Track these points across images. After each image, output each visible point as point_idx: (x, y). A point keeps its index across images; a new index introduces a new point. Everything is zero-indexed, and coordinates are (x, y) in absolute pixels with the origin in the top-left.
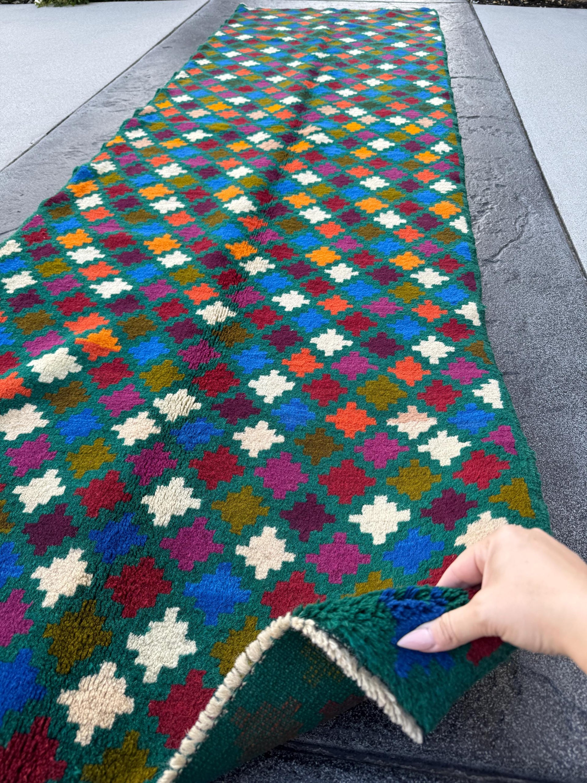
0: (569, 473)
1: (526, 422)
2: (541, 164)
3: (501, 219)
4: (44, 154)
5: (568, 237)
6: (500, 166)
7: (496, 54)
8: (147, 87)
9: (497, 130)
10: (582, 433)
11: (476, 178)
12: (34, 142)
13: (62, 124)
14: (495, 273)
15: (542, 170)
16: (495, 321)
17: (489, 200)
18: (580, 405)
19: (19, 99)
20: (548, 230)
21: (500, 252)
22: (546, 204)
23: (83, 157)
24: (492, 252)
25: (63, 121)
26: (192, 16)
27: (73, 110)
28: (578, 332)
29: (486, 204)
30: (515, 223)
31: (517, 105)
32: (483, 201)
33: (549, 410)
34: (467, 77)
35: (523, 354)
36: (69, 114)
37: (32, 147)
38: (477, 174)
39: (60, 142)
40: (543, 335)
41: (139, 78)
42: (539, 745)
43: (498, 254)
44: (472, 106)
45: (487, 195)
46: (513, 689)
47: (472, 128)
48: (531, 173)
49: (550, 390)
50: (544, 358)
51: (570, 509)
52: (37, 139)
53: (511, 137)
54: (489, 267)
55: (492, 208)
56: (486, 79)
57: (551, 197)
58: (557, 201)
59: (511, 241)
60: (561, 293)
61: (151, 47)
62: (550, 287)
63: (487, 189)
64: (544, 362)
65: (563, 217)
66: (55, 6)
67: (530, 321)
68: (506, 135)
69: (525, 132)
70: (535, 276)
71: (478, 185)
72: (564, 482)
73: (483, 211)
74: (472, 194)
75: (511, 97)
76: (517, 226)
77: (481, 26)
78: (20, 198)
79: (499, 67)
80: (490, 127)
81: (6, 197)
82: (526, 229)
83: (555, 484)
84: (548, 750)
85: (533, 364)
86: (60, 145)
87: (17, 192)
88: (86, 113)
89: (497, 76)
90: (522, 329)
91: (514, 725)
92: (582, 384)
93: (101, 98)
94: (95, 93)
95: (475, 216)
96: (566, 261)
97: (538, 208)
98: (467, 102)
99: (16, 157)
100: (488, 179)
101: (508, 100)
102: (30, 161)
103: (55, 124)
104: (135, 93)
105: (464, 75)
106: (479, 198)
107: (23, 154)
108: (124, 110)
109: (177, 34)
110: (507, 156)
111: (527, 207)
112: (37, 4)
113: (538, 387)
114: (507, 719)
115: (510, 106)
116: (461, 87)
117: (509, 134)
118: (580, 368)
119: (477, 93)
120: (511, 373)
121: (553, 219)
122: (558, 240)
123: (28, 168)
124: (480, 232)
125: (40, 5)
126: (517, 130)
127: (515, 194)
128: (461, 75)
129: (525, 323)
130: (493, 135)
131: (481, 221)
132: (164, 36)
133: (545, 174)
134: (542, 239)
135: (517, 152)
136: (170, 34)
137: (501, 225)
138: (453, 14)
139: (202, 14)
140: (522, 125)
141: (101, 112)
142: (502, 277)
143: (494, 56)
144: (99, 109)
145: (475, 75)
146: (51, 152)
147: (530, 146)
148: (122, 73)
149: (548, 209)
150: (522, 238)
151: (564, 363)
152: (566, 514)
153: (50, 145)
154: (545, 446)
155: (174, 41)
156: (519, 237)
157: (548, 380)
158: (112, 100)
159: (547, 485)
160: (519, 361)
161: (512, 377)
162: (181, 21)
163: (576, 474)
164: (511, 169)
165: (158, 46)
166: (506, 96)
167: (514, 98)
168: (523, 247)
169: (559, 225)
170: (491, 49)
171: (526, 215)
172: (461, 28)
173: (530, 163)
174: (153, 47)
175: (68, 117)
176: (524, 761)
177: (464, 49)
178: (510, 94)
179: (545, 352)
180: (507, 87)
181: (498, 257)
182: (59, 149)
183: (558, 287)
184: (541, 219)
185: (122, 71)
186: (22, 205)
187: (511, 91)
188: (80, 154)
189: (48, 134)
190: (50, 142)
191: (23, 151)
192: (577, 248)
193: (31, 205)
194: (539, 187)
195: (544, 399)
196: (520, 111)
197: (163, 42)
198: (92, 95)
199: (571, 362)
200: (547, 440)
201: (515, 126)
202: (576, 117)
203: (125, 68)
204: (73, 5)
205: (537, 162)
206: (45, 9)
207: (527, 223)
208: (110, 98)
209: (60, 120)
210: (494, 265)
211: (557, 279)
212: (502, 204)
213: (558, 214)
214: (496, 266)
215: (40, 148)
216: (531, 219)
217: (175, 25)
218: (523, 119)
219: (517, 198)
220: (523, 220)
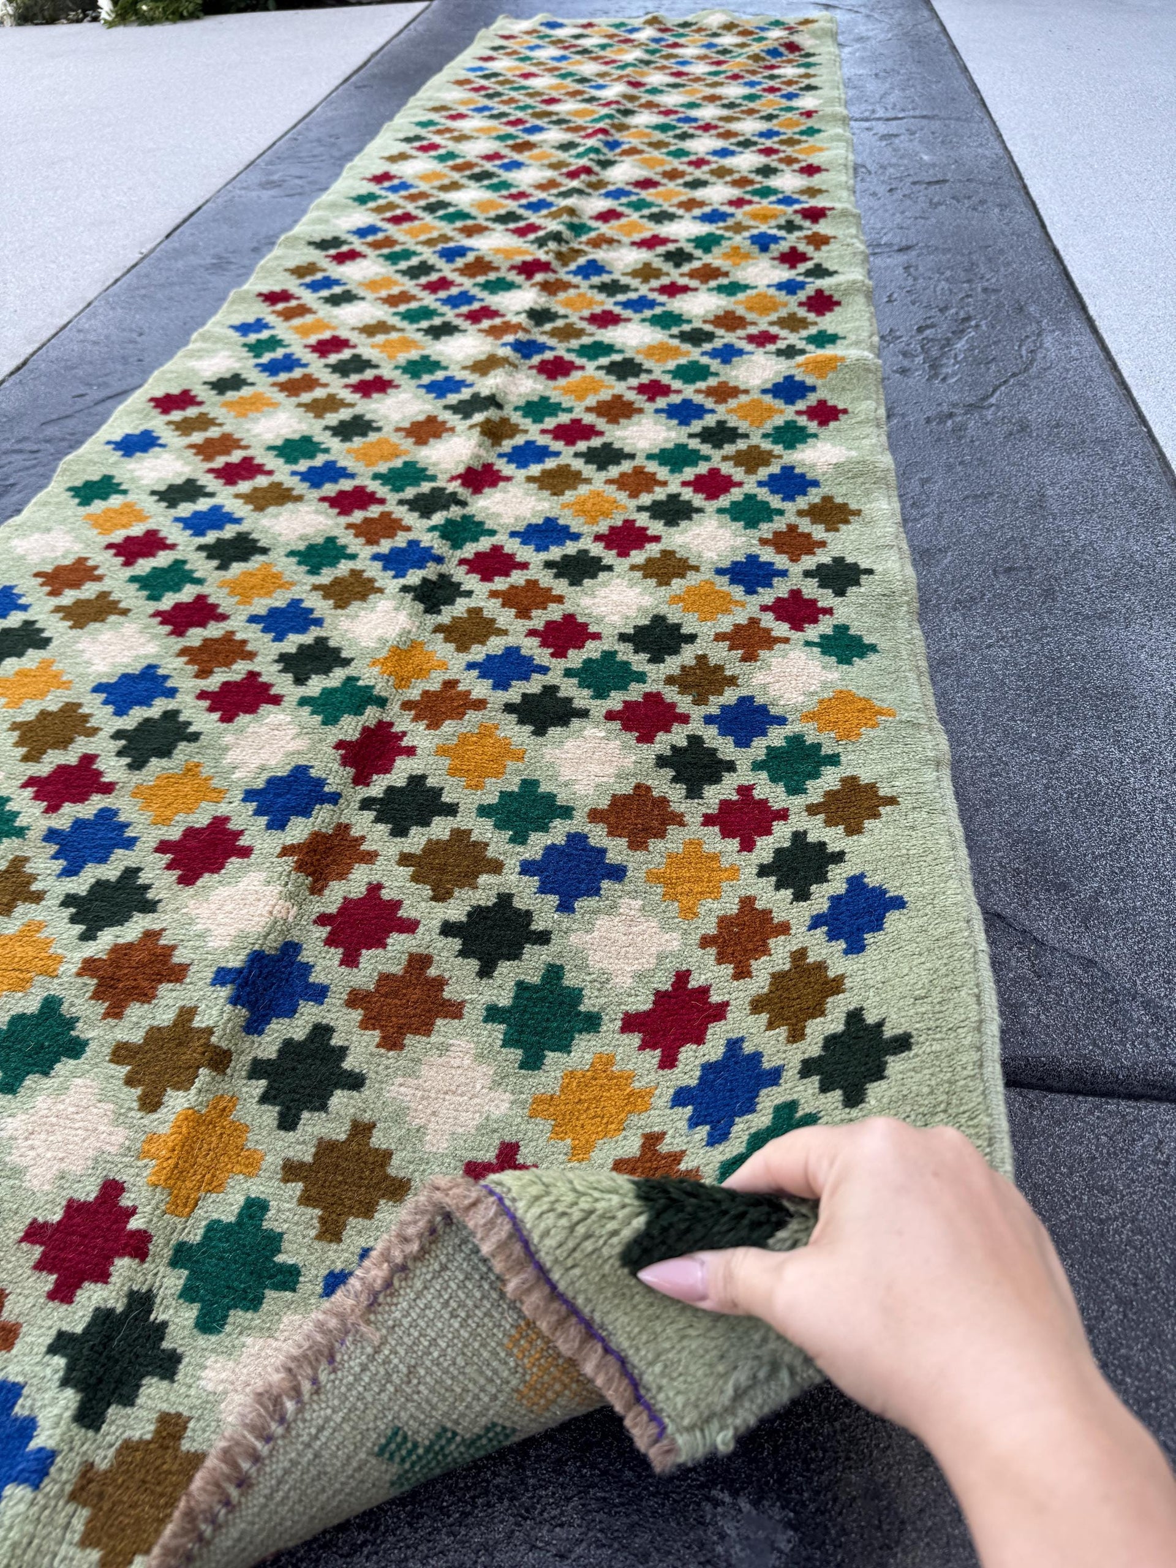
0: (1121, 703)
1: (1049, 635)
2: (1062, 253)
3: (995, 343)
4: (170, 270)
5: (1115, 367)
6: (990, 260)
7: (975, 76)
8: (336, 153)
9: (982, 202)
10: (1143, 647)
11: (947, 280)
12: (145, 251)
13: (193, 219)
14: (987, 424)
15: (1066, 262)
16: (991, 494)
17: (972, 313)
18: (1139, 609)
19: (104, 181)
20: (1078, 356)
21: (994, 391)
22: (1074, 317)
23: (239, 272)
24: (981, 393)
25: (192, 215)
26: (401, 31)
27: (207, 197)
28: (1133, 506)
29: (968, 319)
30: (1020, 346)
31: (1016, 159)
32: (962, 315)
33: (1087, 617)
34: (924, 117)
35: (1040, 542)
36: (200, 203)
37: (142, 259)
38: (948, 273)
39: (193, 250)
40: (1074, 512)
41: (319, 140)
42: (1082, 1040)
43: (992, 395)
44: (934, 165)
45: (968, 305)
46: (1039, 977)
47: (936, 200)
48: (1046, 268)
49: (1088, 590)
50: (1075, 545)
51: (1124, 750)
52: (150, 246)
53: (1008, 213)
54: (976, 415)
55: (977, 326)
56: (958, 119)
57: (1084, 308)
58: (1092, 311)
59: (1014, 375)
60: (1103, 449)
61: (332, 87)
62: (1084, 442)
63: (968, 296)
64: (1076, 551)
65: (1105, 336)
66: (140, 25)
67: (1050, 492)
68: (997, 210)
69: (1034, 204)
70: (1057, 426)
71: (950, 290)
72: (1113, 714)
73: (962, 331)
74: (942, 305)
75: (1006, 148)
76: (1024, 352)
77: (944, 29)
78: (139, 339)
79: (982, 99)
80: (969, 198)
81: (113, 338)
82: (1040, 355)
83: (1099, 718)
84: (1095, 1045)
85: (1057, 553)
86: (194, 253)
87: (131, 330)
88: (231, 200)
89: (978, 113)
90: (1038, 504)
91: (1042, 1017)
92: (1141, 580)
93: (254, 177)
94: (241, 167)
95: (948, 340)
96: (1111, 402)
97: (1061, 324)
98: (926, 158)
99: (118, 274)
100: (969, 281)
101: (1001, 152)
102: (145, 281)
103: (178, 221)
104: (315, 165)
105: (917, 113)
106: (953, 311)
107: (129, 271)
108: (300, 194)
109: (378, 63)
110: (1001, 243)
111: (1039, 322)
112: (106, 22)
113: (1068, 585)
114: (1032, 1011)
115: (1005, 162)
116: (913, 133)
117: (1003, 207)
118: (1137, 556)
119: (943, 142)
120: (1021, 569)
121: (1087, 338)
122: (1096, 369)
123: (143, 292)
124: (957, 362)
125: (110, 24)
126: (1018, 200)
127: (1018, 301)
128: (911, 113)
129: (1043, 496)
130: (975, 209)
131: (959, 346)
132: (355, 67)
133: (1070, 268)
134: (1068, 370)
135: (1018, 236)
136: (365, 64)
137: (994, 352)
138: (891, 11)
139: (420, 28)
140: (1028, 193)
141: (259, 197)
142: (1000, 431)
143: (971, 80)
144: (254, 194)
145: (936, 112)
146: (180, 264)
147: (1043, 226)
148: (286, 133)
149: (1076, 322)
150: (1034, 370)
151: (1113, 551)
152: (1118, 755)
153: (177, 254)
154: (1081, 668)
155: (374, 76)
156: (1026, 370)
157: (1084, 576)
158: (276, 177)
159: (1085, 719)
160: (1033, 551)
161: (1021, 574)
162: (381, 41)
163: (1132, 702)
164: (1009, 264)
165: (346, 85)
166: (997, 145)
167: (1011, 148)
168: (1034, 383)
169: (1097, 348)
170: (965, 69)
171: (1039, 335)
172: (907, 34)
173: (1043, 253)
174: (337, 88)
175: (199, 208)
176: (1058, 1060)
177: (914, 69)
178: (1003, 142)
179: (1077, 537)
180: (998, 131)
181: (993, 400)
182: (193, 260)
183: (1098, 441)
184: (1065, 339)
185: (285, 129)
186: (143, 350)
187: (1005, 137)
188: (233, 267)
189: (168, 236)
190: (175, 250)
191: (129, 264)
192: (1130, 381)
193: (159, 349)
194: (1060, 289)
195: (1077, 603)
196: (1022, 170)
197: (354, 79)
198: (236, 171)
199: (1122, 549)
200: (1084, 658)
201: (1013, 194)
202: (1125, 176)
203: (290, 125)
204: (174, 21)
205: (1056, 252)
206: (121, 31)
207: (1041, 347)
208: (272, 173)
209: (185, 214)
210: (985, 412)
211: (1096, 429)
212: (994, 318)
213: (1094, 330)
214: (989, 414)
215: (159, 259)
216: (1048, 341)
217: (373, 48)
218: (1028, 182)
219: (1021, 309)
220: (1034, 342)
